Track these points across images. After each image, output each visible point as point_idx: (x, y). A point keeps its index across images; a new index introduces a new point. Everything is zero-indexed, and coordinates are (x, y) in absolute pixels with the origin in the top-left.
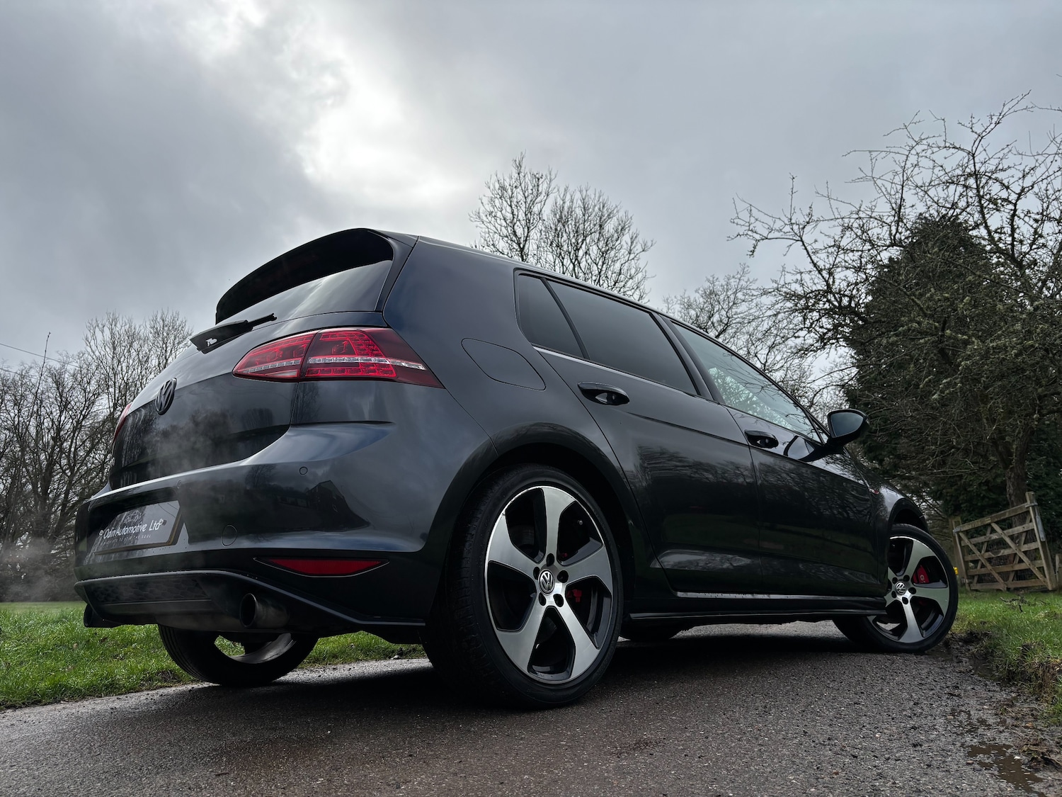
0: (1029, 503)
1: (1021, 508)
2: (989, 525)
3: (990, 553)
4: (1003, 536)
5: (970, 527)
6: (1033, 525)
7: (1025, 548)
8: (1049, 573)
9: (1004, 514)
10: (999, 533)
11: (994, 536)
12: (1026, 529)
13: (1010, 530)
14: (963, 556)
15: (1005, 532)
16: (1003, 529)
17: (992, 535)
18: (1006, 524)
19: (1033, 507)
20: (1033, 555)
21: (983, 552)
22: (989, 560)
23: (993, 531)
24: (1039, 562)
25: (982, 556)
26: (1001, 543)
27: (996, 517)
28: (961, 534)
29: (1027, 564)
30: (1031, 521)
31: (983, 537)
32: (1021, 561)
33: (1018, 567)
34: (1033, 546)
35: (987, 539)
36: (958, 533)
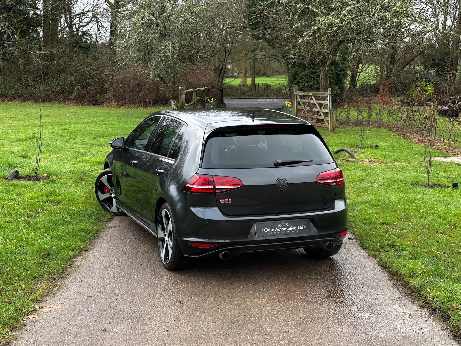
0: (328, 93)
1: (325, 94)
2: (311, 96)
3: (309, 108)
4: (315, 103)
5: (302, 94)
6: (328, 102)
7: (323, 110)
8: (330, 124)
9: (318, 94)
10: (314, 101)
11: (312, 102)
12: (325, 103)
13: (319, 101)
14: (297, 106)
15: (317, 101)
16: (316, 100)
17: (311, 101)
18: (318, 98)
19: (330, 95)
20: (325, 114)
21: (305, 107)
22: (308, 111)
23: (312, 99)
24: (327, 118)
25: (305, 108)
26: (314, 105)
27: (314, 94)
28: (297, 95)
29: (322, 117)
30: (328, 100)
31: (307, 100)
32: (320, 115)
33: (319, 117)
34: (326, 111)
35: (309, 102)
36: (296, 95)
